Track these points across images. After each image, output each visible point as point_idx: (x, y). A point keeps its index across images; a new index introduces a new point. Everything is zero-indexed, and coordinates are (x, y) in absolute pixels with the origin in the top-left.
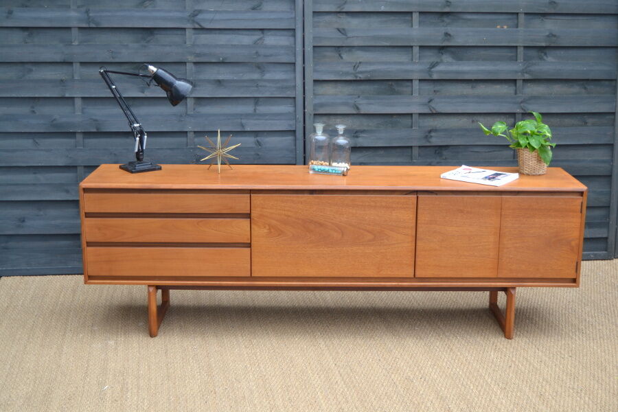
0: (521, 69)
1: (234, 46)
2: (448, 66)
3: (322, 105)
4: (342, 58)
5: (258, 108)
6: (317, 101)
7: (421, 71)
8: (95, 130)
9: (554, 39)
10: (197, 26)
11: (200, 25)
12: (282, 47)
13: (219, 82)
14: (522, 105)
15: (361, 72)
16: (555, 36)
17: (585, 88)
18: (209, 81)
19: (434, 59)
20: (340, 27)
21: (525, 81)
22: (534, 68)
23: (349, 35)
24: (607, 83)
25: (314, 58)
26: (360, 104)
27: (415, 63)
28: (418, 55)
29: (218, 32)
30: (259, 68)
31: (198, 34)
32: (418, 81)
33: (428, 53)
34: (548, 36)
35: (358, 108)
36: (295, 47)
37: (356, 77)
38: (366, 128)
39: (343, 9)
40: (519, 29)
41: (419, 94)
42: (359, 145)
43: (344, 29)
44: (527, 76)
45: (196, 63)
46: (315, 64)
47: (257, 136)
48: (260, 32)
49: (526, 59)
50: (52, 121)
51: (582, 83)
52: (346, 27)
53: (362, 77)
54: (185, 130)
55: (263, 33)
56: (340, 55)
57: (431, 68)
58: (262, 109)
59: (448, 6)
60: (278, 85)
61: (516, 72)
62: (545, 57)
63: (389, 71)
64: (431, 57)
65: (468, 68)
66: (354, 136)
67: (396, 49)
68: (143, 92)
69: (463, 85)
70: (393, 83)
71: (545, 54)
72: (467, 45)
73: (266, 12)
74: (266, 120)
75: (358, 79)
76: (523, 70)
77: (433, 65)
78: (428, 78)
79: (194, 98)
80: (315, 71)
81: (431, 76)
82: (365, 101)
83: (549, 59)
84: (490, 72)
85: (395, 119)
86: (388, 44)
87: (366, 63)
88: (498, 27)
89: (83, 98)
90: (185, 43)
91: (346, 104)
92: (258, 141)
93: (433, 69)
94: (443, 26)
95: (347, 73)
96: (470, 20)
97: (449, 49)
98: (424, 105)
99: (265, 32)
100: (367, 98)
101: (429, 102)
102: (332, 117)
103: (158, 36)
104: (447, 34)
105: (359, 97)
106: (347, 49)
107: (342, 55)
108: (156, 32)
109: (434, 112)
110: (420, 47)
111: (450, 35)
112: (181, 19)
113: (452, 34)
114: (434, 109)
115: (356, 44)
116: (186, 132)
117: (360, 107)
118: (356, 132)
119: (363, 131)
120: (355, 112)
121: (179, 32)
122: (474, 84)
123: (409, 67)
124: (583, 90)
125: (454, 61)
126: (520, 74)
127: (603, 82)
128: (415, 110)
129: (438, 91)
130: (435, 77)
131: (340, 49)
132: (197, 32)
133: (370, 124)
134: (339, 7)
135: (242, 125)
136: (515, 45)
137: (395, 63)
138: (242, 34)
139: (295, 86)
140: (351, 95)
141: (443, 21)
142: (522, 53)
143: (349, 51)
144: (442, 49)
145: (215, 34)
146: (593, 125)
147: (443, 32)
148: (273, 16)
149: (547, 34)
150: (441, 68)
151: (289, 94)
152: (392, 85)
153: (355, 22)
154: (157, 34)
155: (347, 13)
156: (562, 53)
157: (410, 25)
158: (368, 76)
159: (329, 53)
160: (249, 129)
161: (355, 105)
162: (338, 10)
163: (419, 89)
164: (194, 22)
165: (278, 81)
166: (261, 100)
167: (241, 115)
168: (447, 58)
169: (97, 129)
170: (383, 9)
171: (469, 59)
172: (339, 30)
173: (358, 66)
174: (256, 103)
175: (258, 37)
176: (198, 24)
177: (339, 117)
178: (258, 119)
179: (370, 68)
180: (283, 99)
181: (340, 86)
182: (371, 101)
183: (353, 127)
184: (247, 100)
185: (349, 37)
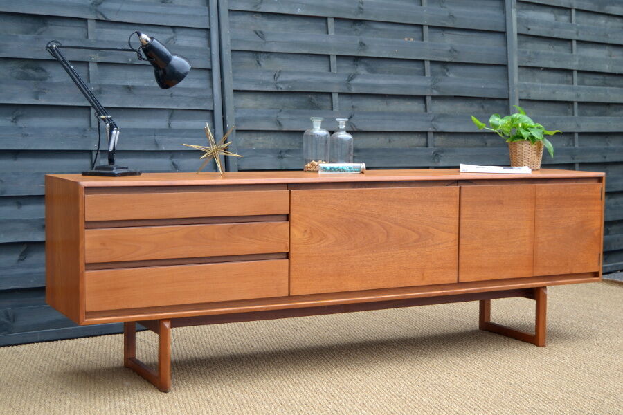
0: (430, 84)
2: (364, 80)
3: (244, 120)
4: (260, 65)
5: (172, 122)
6: (238, 115)
7: (340, 83)
9: (455, 54)
10: (101, 18)
11: (104, 16)
12: (196, 49)
13: (129, 89)
14: (433, 123)
15: (282, 83)
16: (455, 51)
17: (483, 107)
18: (116, 87)
19: (350, 71)
20: (258, 30)
21: (434, 98)
22: (440, 84)
23: (268, 38)
24: (500, 102)
25: (232, 64)
26: (282, 120)
27: (333, 74)
28: (336, 65)
29: (123, 26)
31: (102, 28)
32: (337, 94)
33: (345, 64)
34: (450, 51)
35: (280, 124)
36: (211, 50)
37: (277, 88)
38: (289, 148)
39: (260, 8)
40: (425, 41)
41: (340, 109)
43: (261, 32)
44: (435, 93)
45: (100, 64)
46: (234, 72)
47: (172, 157)
48: (170, 31)
49: (433, 74)
51: (479, 101)
52: (263, 30)
53: (283, 88)
54: (90, 149)
55: (174, 32)
56: (258, 62)
57: (350, 80)
58: (177, 124)
59: (361, 13)
60: (195, 94)
61: (426, 87)
62: (447, 73)
63: (309, 82)
64: (347, 68)
65: (384, 81)
66: (279, 157)
67: (313, 58)
68: (37, 98)
69: (379, 101)
70: (313, 97)
71: (448, 70)
72: (381, 56)
73: (177, 6)
74: (183, 137)
75: (279, 90)
76: (432, 85)
77: (351, 78)
78: (347, 91)
80: (235, 79)
81: (349, 89)
82: (287, 116)
83: (451, 75)
84: (402, 87)
86: (306, 52)
87: (287, 72)
88: (406, 39)
90: (87, 37)
91: (267, 119)
92: (174, 164)
93: (351, 82)
94: (356, 35)
95: (268, 83)
96: (380, 30)
97: (363, 61)
99: (177, 30)
100: (289, 112)
101: (350, 118)
102: (254, 135)
103: (53, 27)
104: (362, 44)
105: (281, 111)
106: (265, 55)
107: (260, 62)
109: (355, 130)
110: (338, 56)
111: (364, 45)
112: (82, 7)
113: (367, 43)
114: (355, 126)
115: (275, 49)
116: (91, 151)
117: (282, 123)
118: (281, 152)
119: (288, 151)
120: (277, 129)
121: (78, 24)
122: (388, 100)
123: (328, 79)
124: (481, 110)
125: (368, 73)
126: (429, 90)
127: (497, 101)
129: (355, 107)
130: (354, 90)
131: (259, 55)
132: (101, 25)
133: (293, 143)
134: (255, 7)
135: (156, 144)
136: (422, 59)
137: (315, 73)
138: (151, 32)
139: (213, 97)
140: (272, 108)
141: (356, 30)
142: (429, 68)
143: (268, 57)
144: (357, 59)
145: (121, 29)
146: (493, 145)
147: (358, 41)
148: (186, 12)
149: (449, 48)
150: (358, 80)
151: (207, 106)
152: (311, 99)
153: (270, 26)
154: (51, 25)
155: (263, 13)
156: (461, 69)
157: (325, 31)
158: (290, 87)
159: (247, 59)
160: (164, 149)
161: (277, 120)
162: (254, 10)
163: (340, 104)
164: (97, 11)
165: (194, 90)
166: (175, 111)
167: (155, 130)
168: (362, 70)
170: (299, 11)
171: (383, 72)
172: (257, 33)
173: (278, 76)
174: (171, 117)
175: (169, 36)
176: (102, 14)
177: (261, 134)
178: (173, 136)
179: (290, 78)
180: (200, 112)
181: (260, 98)
182: (294, 116)
183: (276, 146)
184: (161, 112)
185: (268, 42)
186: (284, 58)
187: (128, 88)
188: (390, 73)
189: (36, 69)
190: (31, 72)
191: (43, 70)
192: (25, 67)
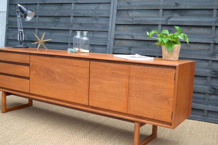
1: (88, 10)
2: (176, 19)
3: (118, 35)
4: (128, 15)
5: (94, 35)
6: (116, 33)
7: (162, 21)
10: (76, 2)
12: (105, 10)
14: (214, 39)
15: (135, 21)
18: (77, 24)
19: (169, 16)
21: (217, 27)
23: (132, 4)
25: (117, 15)
26: (134, 35)
27: (160, 17)
28: (162, 13)
29: (83, 4)
30: (96, 19)
31: (76, 5)
32: (161, 25)
33: (167, 13)
35: (133, 37)
36: (110, 10)
37: (133, 23)
38: (135, 46)
42: (131, 54)
45: (74, 17)
46: (117, 17)
47: (92, 47)
50: (29, 37)
52: (131, 1)
54: (68, 43)
55: (99, 5)
57: (168, 19)
58: (96, 36)
60: (102, 26)
61: (212, 22)
63: (148, 21)
65: (186, 20)
66: (129, 49)
67: (152, 11)
68: (56, 27)
69: (184, 28)
70: (150, 26)
72: (186, 8)
74: (97, 40)
75: (134, 24)
76: (215, 21)
79: (72, 30)
80: (116, 20)
81: (167, 23)
82: (136, 34)
84: (197, 22)
85: (149, 43)
86: (148, 8)
87: (138, 17)
89: (38, 29)
90: (71, 9)
91: (128, 35)
92: (93, 49)
93: (168, 20)
95: (129, 21)
100: (137, 33)
102: (122, 40)
103: (64, 6)
104: (176, 4)
105: (134, 32)
106: (131, 11)
107: (129, 14)
108: (63, 5)
110: (163, 10)
111: (178, 4)
113: (179, 3)
115: (135, 8)
117: (134, 36)
118: (131, 47)
120: (131, 39)
121: (70, 5)
122: (189, 28)
123: (157, 19)
125: (179, 16)
126: (214, 23)
130: (169, 24)
131: (128, 11)
136: (212, 8)
137: (151, 17)
138: (92, 5)
139: (108, 27)
140: (131, 31)
142: (216, 13)
143: (132, 11)
144: (174, 10)
145: (82, 5)
147: (175, 2)
150: (172, 19)
151: (106, 30)
152: (149, 27)
158: (138, 23)
159: (124, 13)
161: (132, 36)
163: (161, 29)
165: (103, 24)
166: (95, 32)
168: (175, 15)
172: (128, 3)
173: (134, 18)
174: (94, 33)
175: (97, 6)
176: (76, 1)
177: (125, 40)
179: (139, 19)
180: (104, 32)
181: (127, 27)
182: (139, 34)
183: (131, 45)
184: (91, 32)
185: (132, 6)
186: (139, 12)
187: (81, 24)
188: (192, 16)
189: (57, 19)
190: (56, 20)
191: (60, 19)
192: (56, 18)
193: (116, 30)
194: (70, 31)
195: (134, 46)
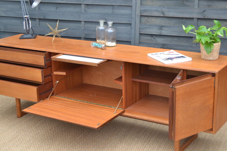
3: (145, 11)
5: (114, 11)
6: (142, 9)
8: (43, 18)
26: (164, 11)
35: (163, 14)
38: (167, 25)
41: (198, 7)
42: (163, 34)
58: (116, 12)
66: (160, 29)
68: (63, 0)
70: (185, 0)
74: (118, 17)
79: (85, 4)
82: (167, 10)
85: (184, 21)
91: (157, 11)
98: (201, 13)
100: (168, 8)
101: (203, 12)
102: (150, 18)
105: (164, 7)
109: (206, 18)
114: (206, 16)
116: (81, 21)
117: (165, 13)
118: (162, 27)
119: (165, 27)
120: (162, 16)
128: (195, 16)
129: (210, 6)
135: (106, 19)
139: (132, 0)
140: (160, 6)
161: (162, 11)
163: (199, 4)
166: (115, 6)
167: (106, 14)
169: (44, 17)
174: (113, 8)
177: (154, 18)
178: (113, 17)
180: (127, 7)
182: (171, 10)
183: (161, 24)
184: (109, 7)
193: (141, 4)
194: (82, 5)
195: (165, 25)
